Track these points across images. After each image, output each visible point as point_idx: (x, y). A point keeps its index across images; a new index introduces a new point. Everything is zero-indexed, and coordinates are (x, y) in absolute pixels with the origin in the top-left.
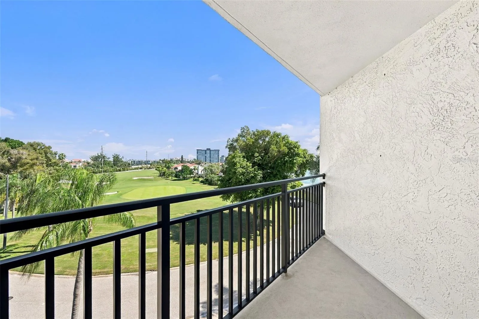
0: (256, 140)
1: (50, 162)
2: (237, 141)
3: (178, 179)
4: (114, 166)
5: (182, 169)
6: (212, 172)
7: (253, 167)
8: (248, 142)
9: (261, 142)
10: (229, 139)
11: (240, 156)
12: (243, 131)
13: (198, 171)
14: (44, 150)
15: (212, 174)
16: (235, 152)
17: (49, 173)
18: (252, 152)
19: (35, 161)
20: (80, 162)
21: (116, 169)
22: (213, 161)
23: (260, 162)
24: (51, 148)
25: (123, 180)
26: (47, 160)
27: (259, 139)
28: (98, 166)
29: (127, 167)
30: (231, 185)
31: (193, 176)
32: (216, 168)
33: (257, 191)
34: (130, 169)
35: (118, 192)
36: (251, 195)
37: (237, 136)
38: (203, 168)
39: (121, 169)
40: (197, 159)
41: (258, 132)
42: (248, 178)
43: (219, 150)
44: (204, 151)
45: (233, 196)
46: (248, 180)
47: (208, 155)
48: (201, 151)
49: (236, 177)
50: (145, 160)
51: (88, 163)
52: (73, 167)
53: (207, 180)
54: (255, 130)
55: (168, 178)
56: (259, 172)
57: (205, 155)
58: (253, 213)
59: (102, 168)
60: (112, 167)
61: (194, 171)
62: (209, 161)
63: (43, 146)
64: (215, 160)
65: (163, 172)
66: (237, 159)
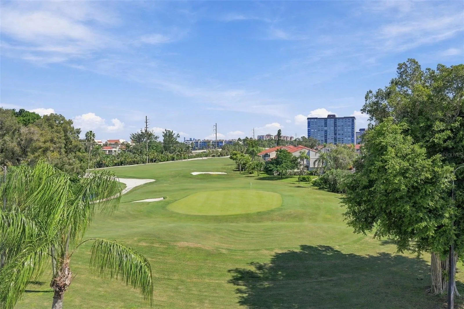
0: (438, 90)
1: (70, 146)
2: (388, 95)
3: (269, 176)
4: (165, 151)
5: (278, 157)
6: (338, 165)
7: (429, 157)
8: (418, 95)
9: (451, 95)
10: (371, 92)
11: (395, 129)
12: (405, 72)
13: (309, 163)
14: (63, 126)
15: (336, 168)
16: (383, 121)
17: (69, 162)
18: (428, 119)
19: (48, 144)
20: (116, 143)
21: (168, 156)
22: (341, 140)
23: (450, 144)
24: (72, 124)
25: (175, 176)
26: (67, 142)
27: (445, 87)
28: (141, 151)
29: (185, 153)
30: (373, 197)
31: (297, 172)
32: (346, 156)
33: (442, 216)
34: (189, 156)
35: (164, 198)
36: (424, 224)
37: (388, 85)
38: (318, 155)
39: (175, 156)
40: (309, 136)
41: (442, 71)
42: (417, 182)
43: (354, 117)
44: (323, 121)
45: (379, 221)
46: (417, 187)
47: (330, 129)
48: (315, 120)
49: (387, 179)
50: (214, 139)
51: (128, 146)
52: (107, 153)
53: (325, 181)
54: (434, 68)
55: (250, 175)
56: (445, 168)
57: (325, 128)
58: (430, 264)
59: (146, 155)
60: (162, 153)
61: (300, 162)
62: (333, 141)
63: (62, 120)
64: (346, 138)
65: (242, 162)
66: (389, 139)
